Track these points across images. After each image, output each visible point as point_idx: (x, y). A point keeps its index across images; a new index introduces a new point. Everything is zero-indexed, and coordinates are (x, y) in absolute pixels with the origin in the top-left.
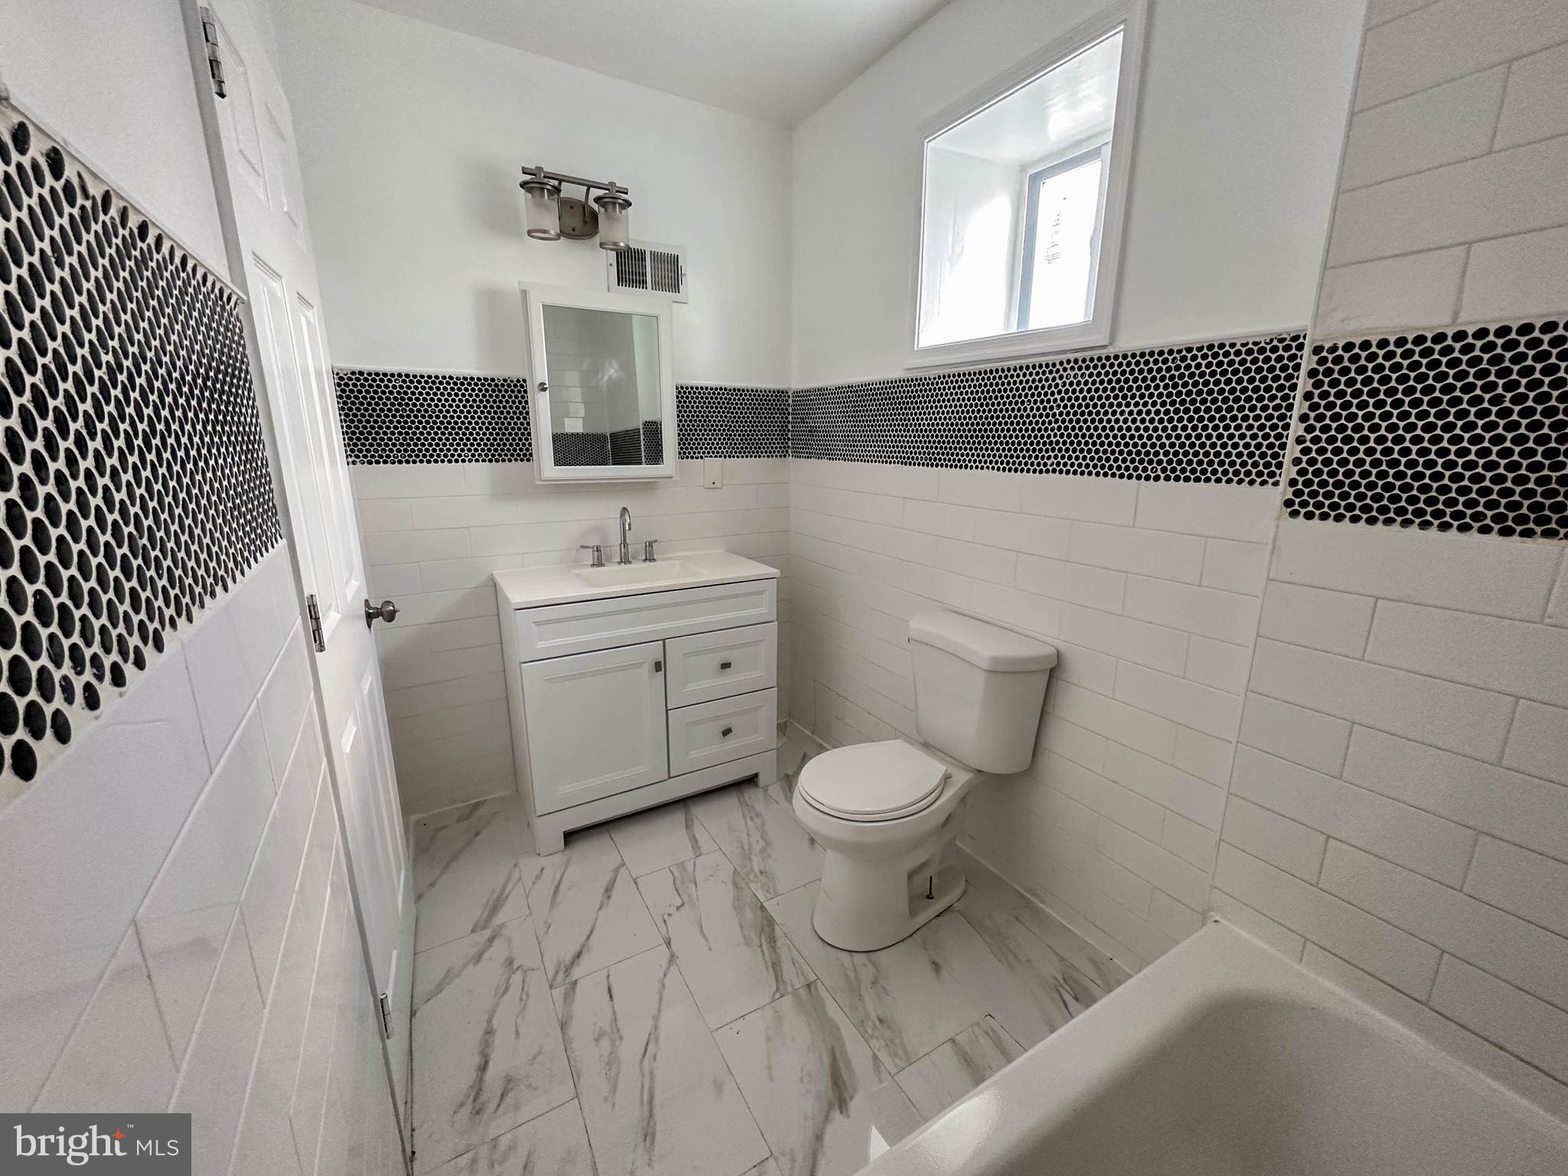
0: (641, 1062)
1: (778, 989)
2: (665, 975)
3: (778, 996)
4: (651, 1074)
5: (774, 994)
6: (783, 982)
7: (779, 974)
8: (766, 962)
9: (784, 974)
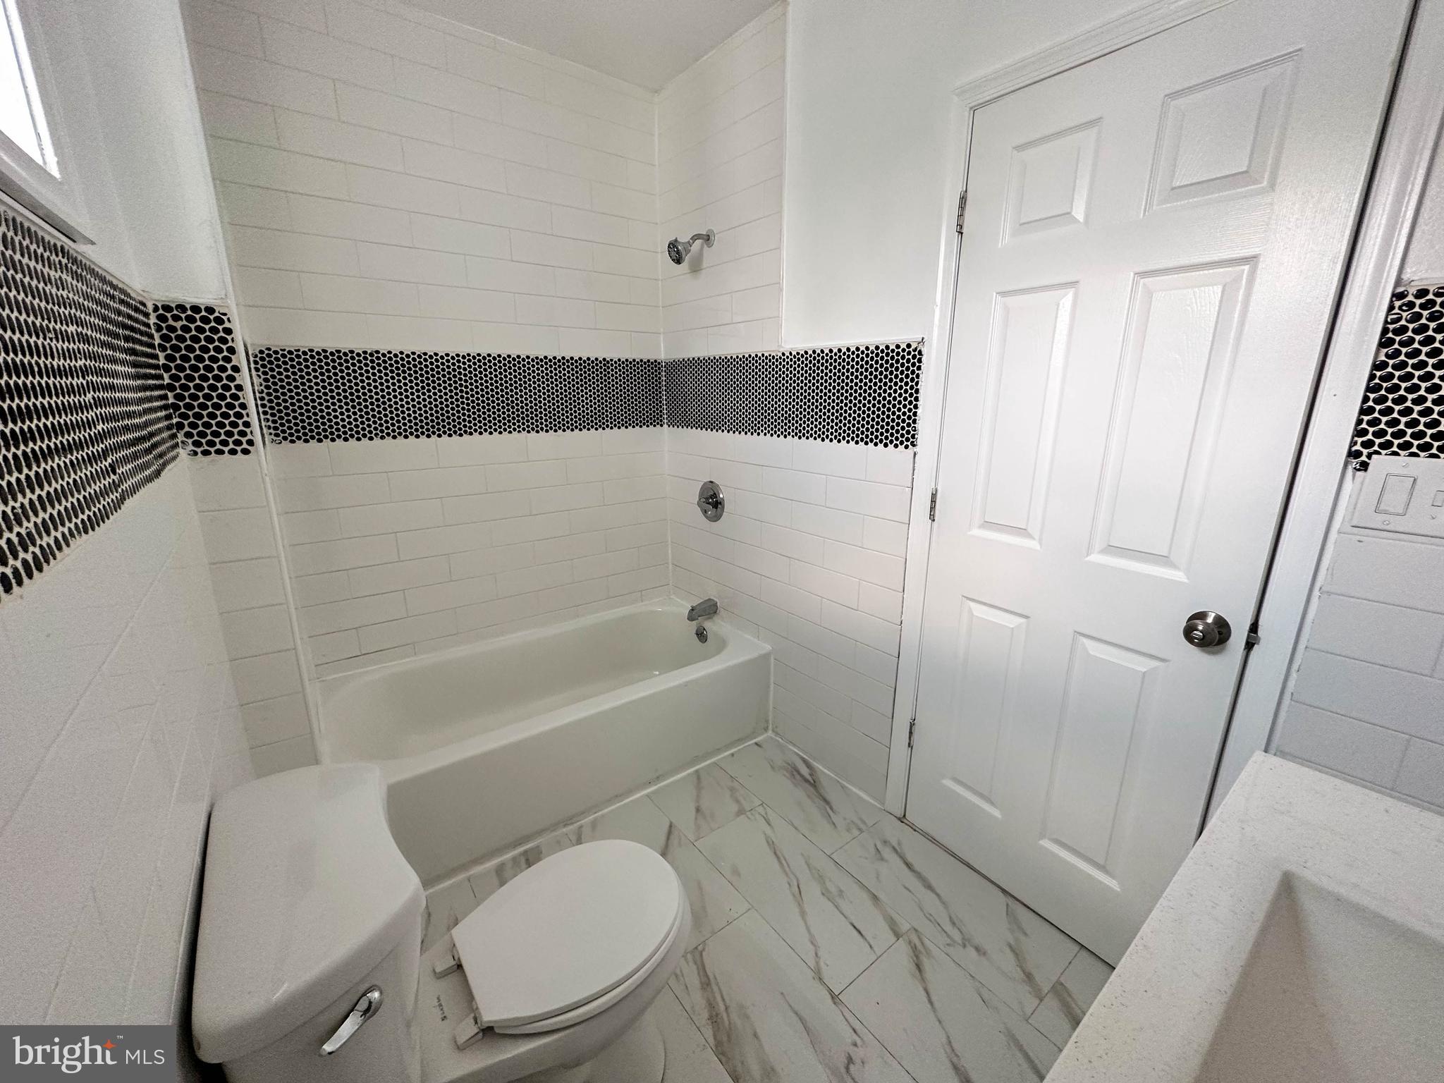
0: (798, 880)
1: (701, 955)
2: (816, 954)
3: (700, 948)
4: (787, 874)
5: (704, 949)
6: (696, 963)
7: (701, 973)
8: (717, 984)
9: (696, 972)
